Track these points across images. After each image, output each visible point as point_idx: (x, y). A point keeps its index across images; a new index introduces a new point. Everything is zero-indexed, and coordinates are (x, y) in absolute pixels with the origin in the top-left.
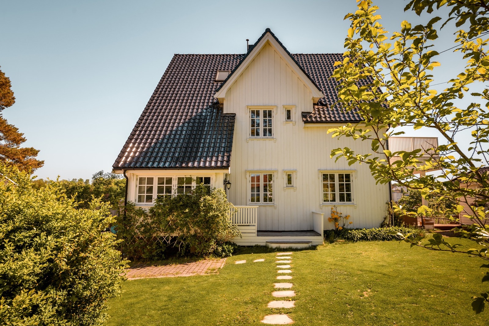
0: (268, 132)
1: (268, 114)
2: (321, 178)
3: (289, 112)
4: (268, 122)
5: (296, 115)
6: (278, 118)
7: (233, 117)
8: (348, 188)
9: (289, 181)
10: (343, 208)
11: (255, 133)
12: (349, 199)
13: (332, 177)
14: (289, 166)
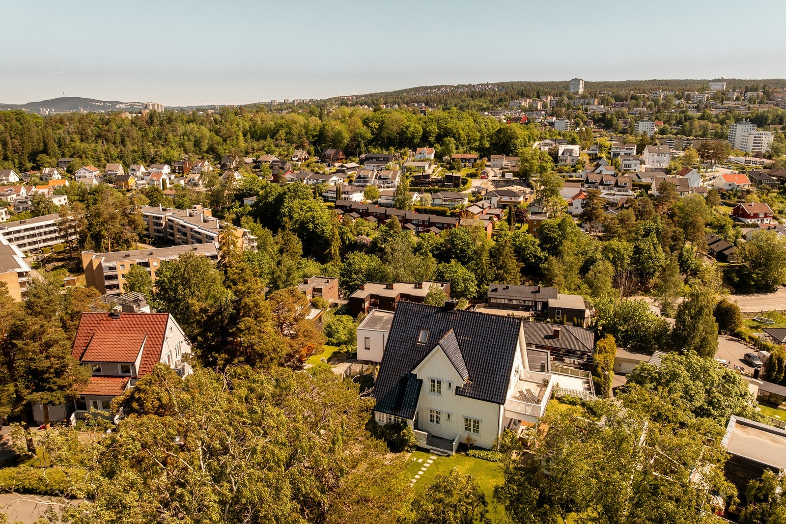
0: (439, 392)
1: (439, 383)
2: (464, 420)
3: (450, 384)
4: (439, 387)
5: (454, 387)
6: (444, 386)
7: (421, 382)
8: (478, 427)
9: (449, 417)
10: (474, 436)
11: (432, 390)
12: (478, 432)
13: (470, 421)
14: (450, 411)
